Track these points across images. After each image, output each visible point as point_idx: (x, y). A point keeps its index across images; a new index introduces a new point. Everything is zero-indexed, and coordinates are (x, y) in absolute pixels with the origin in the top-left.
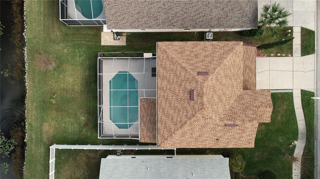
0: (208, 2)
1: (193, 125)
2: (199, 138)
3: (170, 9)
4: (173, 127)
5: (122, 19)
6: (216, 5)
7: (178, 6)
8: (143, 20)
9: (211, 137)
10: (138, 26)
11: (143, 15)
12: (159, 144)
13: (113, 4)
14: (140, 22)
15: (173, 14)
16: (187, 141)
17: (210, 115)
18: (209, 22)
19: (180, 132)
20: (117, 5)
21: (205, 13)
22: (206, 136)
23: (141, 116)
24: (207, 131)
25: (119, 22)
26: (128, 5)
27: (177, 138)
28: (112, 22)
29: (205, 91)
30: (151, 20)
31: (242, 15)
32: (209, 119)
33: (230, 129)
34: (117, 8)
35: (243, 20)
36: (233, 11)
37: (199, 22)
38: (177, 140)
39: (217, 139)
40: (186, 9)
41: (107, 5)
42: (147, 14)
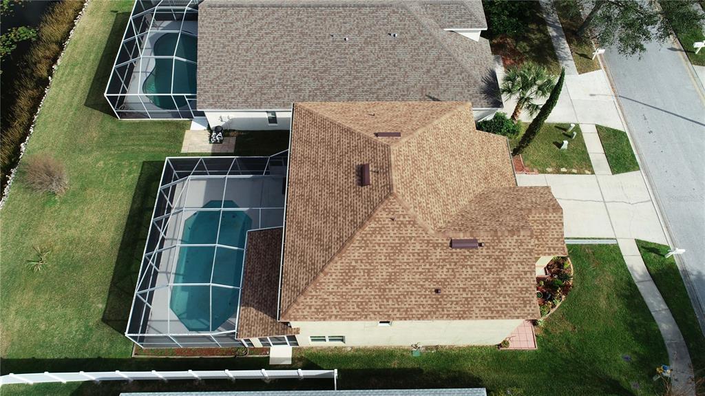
0: (398, 59)
1: (370, 245)
2: (390, 286)
3: (325, 71)
4: (319, 257)
5: (230, 89)
6: (414, 64)
7: (340, 66)
8: (272, 92)
9: (421, 283)
10: (262, 102)
11: (271, 82)
12: (284, 309)
13: (215, 62)
14: (265, 94)
15: (331, 81)
16: (358, 296)
17: (409, 212)
18: (404, 95)
19: (336, 267)
20: (222, 64)
21: (395, 78)
22: (406, 280)
23: (248, 271)
24: (408, 263)
25: (222, 96)
26: (243, 64)
27: (331, 286)
28: (209, 94)
29: (392, 159)
30: (288, 91)
31: (468, 83)
32: (409, 226)
33: (465, 257)
34: (221, 69)
35: (471, 92)
36: (449, 76)
37: (385, 95)
38: (331, 293)
39: (437, 291)
40: (356, 71)
41: (202, 64)
42: (280, 79)
